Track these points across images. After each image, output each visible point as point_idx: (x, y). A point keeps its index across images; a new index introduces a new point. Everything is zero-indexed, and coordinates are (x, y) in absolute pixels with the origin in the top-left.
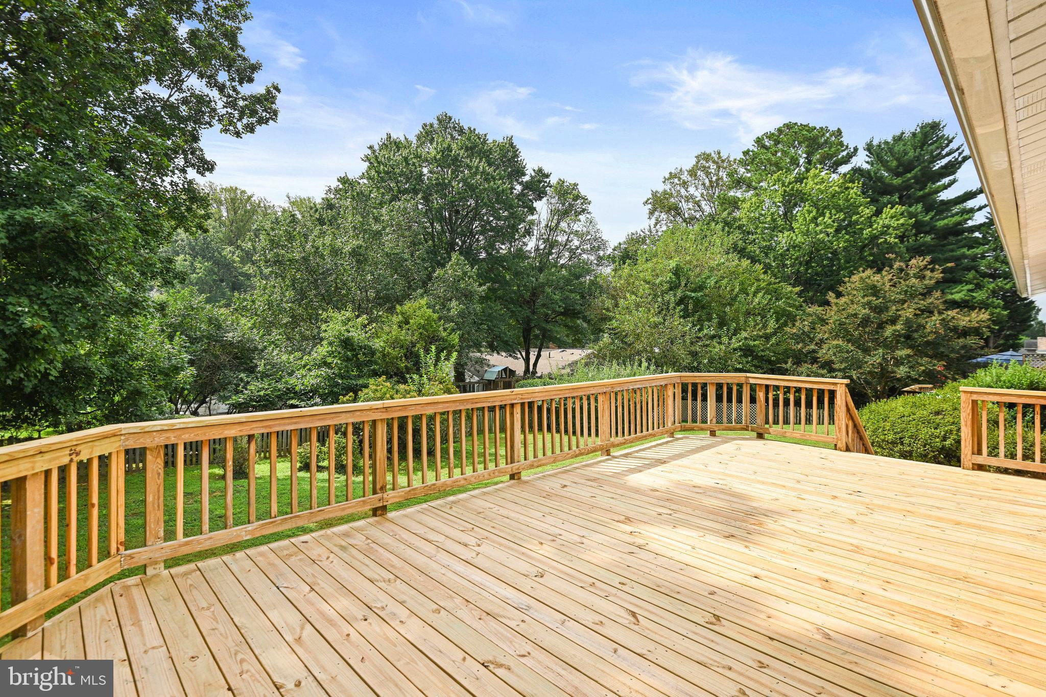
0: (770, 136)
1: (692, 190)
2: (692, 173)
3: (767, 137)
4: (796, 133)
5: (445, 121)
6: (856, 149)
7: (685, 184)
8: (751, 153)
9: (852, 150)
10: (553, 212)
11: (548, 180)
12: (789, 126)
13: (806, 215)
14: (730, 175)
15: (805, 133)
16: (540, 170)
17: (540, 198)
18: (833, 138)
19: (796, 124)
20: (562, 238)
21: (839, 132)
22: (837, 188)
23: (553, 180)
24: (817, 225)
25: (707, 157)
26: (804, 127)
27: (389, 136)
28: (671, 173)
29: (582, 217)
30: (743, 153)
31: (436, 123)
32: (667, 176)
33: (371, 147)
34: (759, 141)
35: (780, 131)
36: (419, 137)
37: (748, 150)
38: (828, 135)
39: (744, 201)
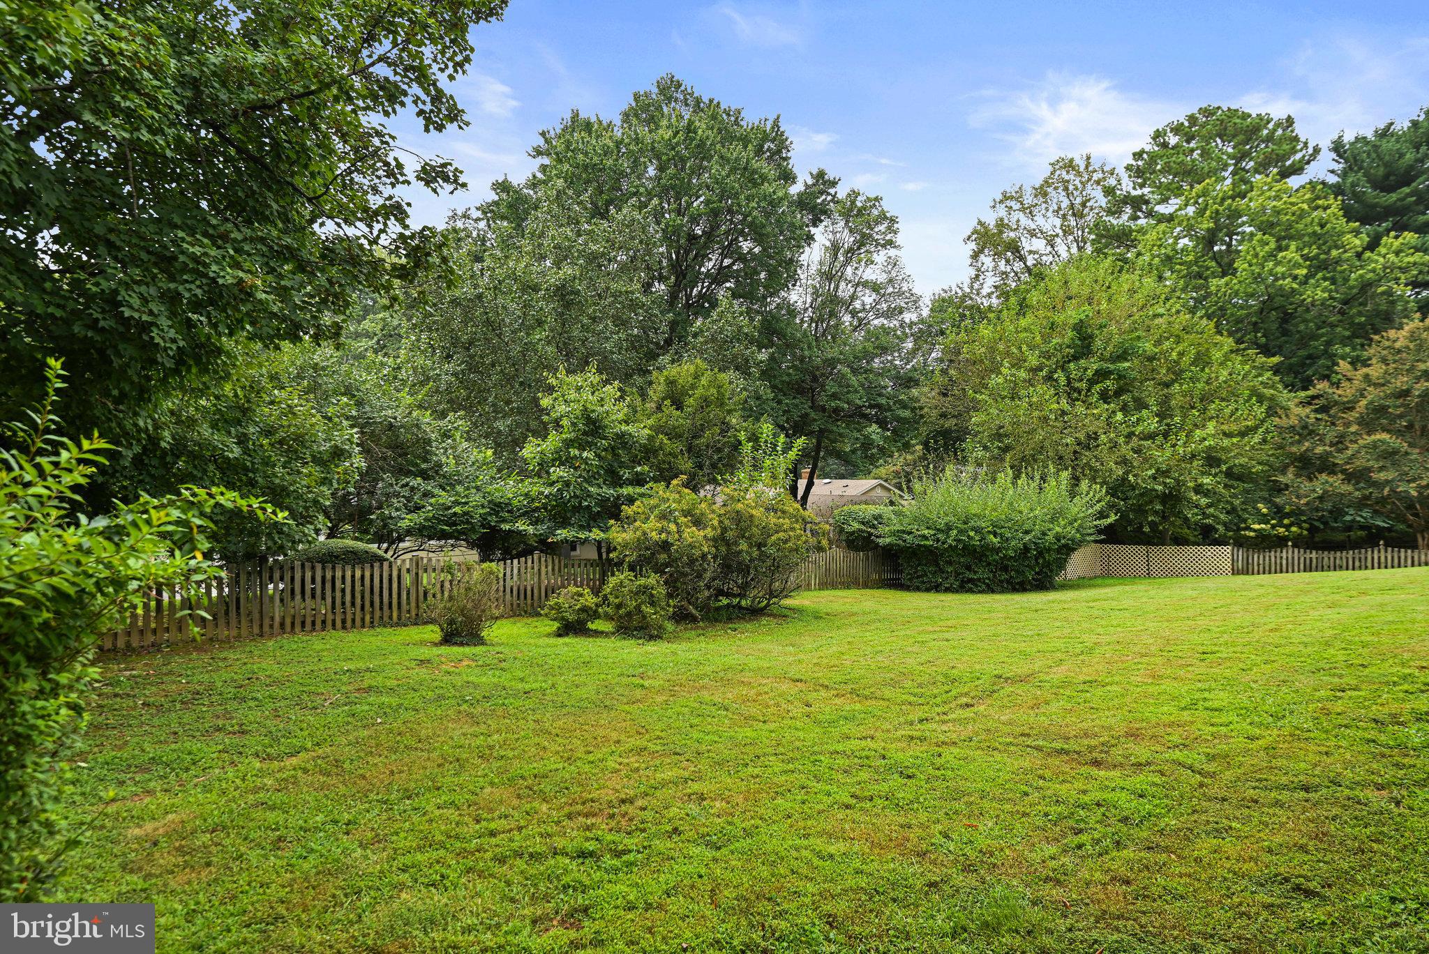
0: (1177, 130)
1: (1040, 220)
2: (1041, 192)
3: (1172, 130)
4: (1222, 121)
5: (669, 88)
6: (1317, 150)
7: (1029, 211)
8: (1145, 156)
9: (1310, 151)
10: (835, 248)
11: (832, 191)
12: (1207, 112)
13: (1258, 249)
14: (1109, 191)
15: (1238, 121)
16: (821, 175)
17: (816, 222)
18: (1280, 132)
19: (1219, 108)
20: (845, 291)
21: (1290, 121)
22: (1305, 206)
23: (842, 192)
24: (1278, 263)
25: (1070, 165)
26: (1233, 113)
27: (575, 115)
28: (1004, 194)
29: (880, 257)
30: (1134, 154)
31: (655, 90)
32: (999, 197)
33: (543, 134)
34: (1158, 135)
35: (1192, 119)
36: (626, 116)
37: (1143, 151)
38: (1271, 126)
39: (1141, 231)
